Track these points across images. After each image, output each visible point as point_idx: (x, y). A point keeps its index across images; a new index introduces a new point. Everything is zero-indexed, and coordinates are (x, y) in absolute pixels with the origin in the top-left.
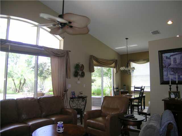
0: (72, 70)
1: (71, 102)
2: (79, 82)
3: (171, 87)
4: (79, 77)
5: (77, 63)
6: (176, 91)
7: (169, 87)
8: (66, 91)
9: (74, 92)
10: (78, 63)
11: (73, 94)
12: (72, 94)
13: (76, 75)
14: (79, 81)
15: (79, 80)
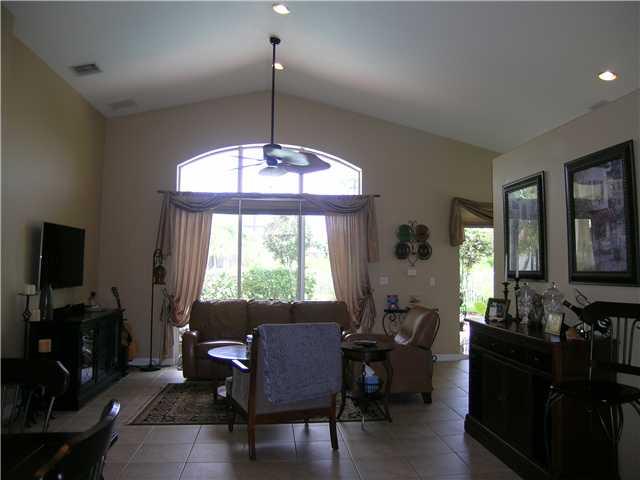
0: (388, 241)
1: (387, 320)
2: (412, 272)
3: (509, 286)
4: (412, 258)
5: (407, 223)
6: (503, 298)
7: (503, 287)
8: (368, 291)
9: (396, 296)
10: (410, 222)
11: (393, 301)
12: (389, 301)
13: (401, 252)
14: (413, 269)
15: (413, 265)
